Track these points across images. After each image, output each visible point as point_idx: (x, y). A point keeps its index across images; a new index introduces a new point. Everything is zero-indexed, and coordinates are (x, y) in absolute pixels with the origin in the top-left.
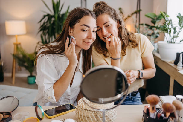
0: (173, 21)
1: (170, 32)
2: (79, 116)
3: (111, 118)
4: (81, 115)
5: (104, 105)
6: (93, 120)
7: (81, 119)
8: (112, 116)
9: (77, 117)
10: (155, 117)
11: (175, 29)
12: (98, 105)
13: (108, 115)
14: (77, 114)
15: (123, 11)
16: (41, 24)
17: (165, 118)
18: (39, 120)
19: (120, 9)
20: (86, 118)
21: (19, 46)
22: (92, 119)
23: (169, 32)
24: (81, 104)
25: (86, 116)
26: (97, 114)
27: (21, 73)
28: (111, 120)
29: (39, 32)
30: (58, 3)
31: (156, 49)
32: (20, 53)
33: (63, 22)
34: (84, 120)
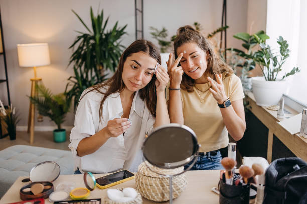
1: (269, 63)
2: (141, 185)
3: (179, 187)
4: (142, 184)
5: (170, 170)
6: (158, 189)
7: (142, 188)
8: (182, 184)
10: (231, 184)
11: (275, 59)
12: (164, 170)
13: (176, 183)
15: (200, 28)
16: (73, 50)
17: (244, 185)
18: (89, 191)
19: (196, 24)
20: (149, 187)
21: (39, 84)
22: (156, 188)
23: (266, 64)
24: (142, 170)
25: (148, 184)
26: (162, 182)
27: (43, 125)
28: (179, 189)
29: (71, 62)
30: (100, 18)
31: (250, 87)
32: (40, 94)
33: (108, 46)
34: (146, 189)
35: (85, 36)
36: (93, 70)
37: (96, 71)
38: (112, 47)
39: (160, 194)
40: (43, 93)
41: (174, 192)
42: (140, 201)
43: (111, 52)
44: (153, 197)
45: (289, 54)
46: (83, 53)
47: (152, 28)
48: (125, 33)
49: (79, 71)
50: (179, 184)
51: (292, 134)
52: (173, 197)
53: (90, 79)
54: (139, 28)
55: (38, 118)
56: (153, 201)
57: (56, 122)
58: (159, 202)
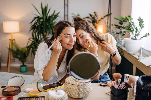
0: (135, 23)
1: (133, 31)
2: (67, 88)
3: (88, 90)
4: (68, 88)
6: (76, 91)
7: (68, 90)
8: (89, 89)
9: (65, 89)
11: (136, 29)
14: (65, 87)
15: (97, 14)
16: (32, 24)
18: (39, 92)
19: (95, 13)
21: (13, 42)
22: (75, 90)
24: (68, 80)
25: (71, 88)
26: (79, 87)
27: (15, 63)
28: (88, 91)
29: (30, 30)
30: (46, 8)
31: (123, 44)
32: (14, 47)
33: (50, 22)
34: (70, 91)
35: (38, 17)
36: (42, 34)
37: (43, 35)
38: (52, 23)
39: (78, 93)
40: (15, 46)
41: (85, 93)
42: (67, 97)
43: (51, 26)
44: (73, 95)
45: (144, 26)
46: (37, 26)
47: (72, 14)
48: (58, 16)
49: (34, 35)
50: (88, 88)
51: (147, 66)
52: (85, 96)
53: (40, 39)
54: (66, 14)
55: (13, 59)
56: (74, 98)
57: (22, 62)
58: (77, 99)
